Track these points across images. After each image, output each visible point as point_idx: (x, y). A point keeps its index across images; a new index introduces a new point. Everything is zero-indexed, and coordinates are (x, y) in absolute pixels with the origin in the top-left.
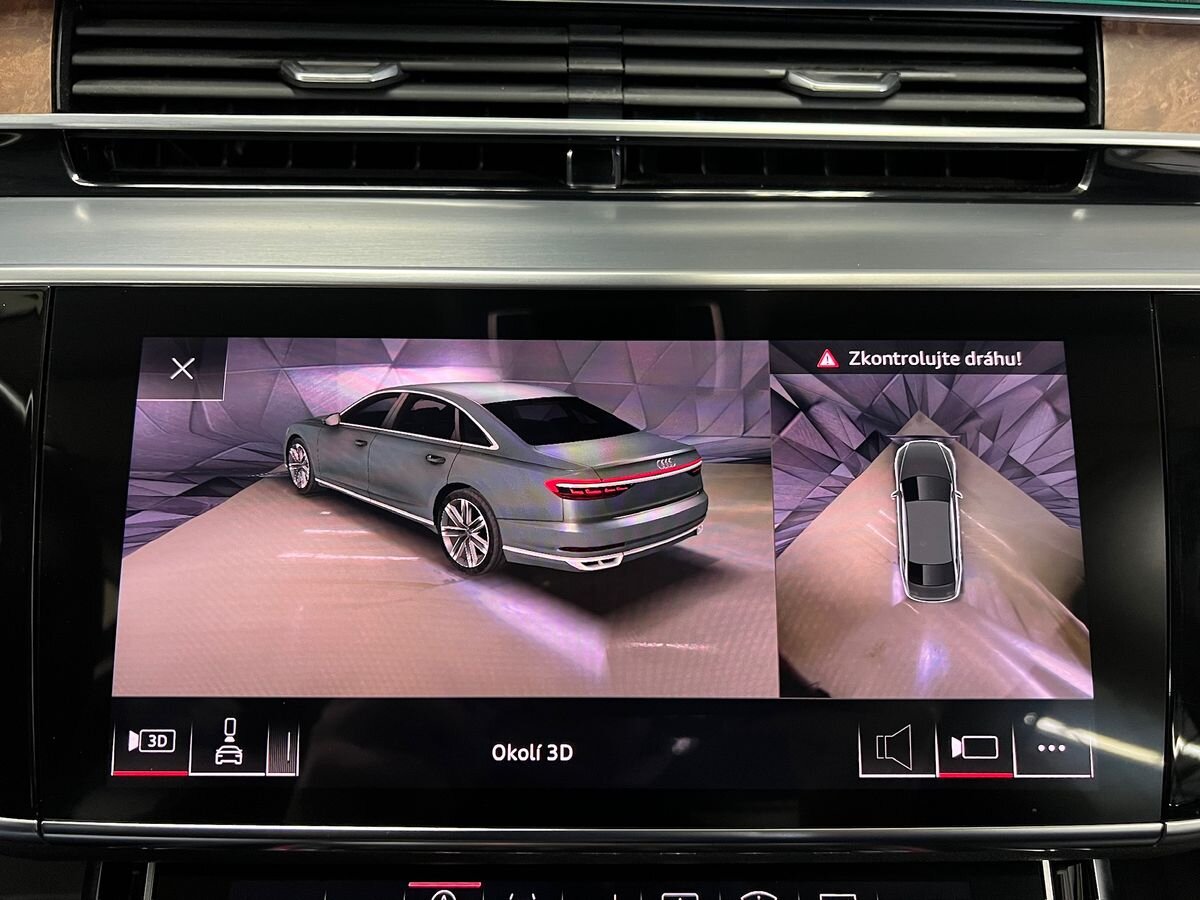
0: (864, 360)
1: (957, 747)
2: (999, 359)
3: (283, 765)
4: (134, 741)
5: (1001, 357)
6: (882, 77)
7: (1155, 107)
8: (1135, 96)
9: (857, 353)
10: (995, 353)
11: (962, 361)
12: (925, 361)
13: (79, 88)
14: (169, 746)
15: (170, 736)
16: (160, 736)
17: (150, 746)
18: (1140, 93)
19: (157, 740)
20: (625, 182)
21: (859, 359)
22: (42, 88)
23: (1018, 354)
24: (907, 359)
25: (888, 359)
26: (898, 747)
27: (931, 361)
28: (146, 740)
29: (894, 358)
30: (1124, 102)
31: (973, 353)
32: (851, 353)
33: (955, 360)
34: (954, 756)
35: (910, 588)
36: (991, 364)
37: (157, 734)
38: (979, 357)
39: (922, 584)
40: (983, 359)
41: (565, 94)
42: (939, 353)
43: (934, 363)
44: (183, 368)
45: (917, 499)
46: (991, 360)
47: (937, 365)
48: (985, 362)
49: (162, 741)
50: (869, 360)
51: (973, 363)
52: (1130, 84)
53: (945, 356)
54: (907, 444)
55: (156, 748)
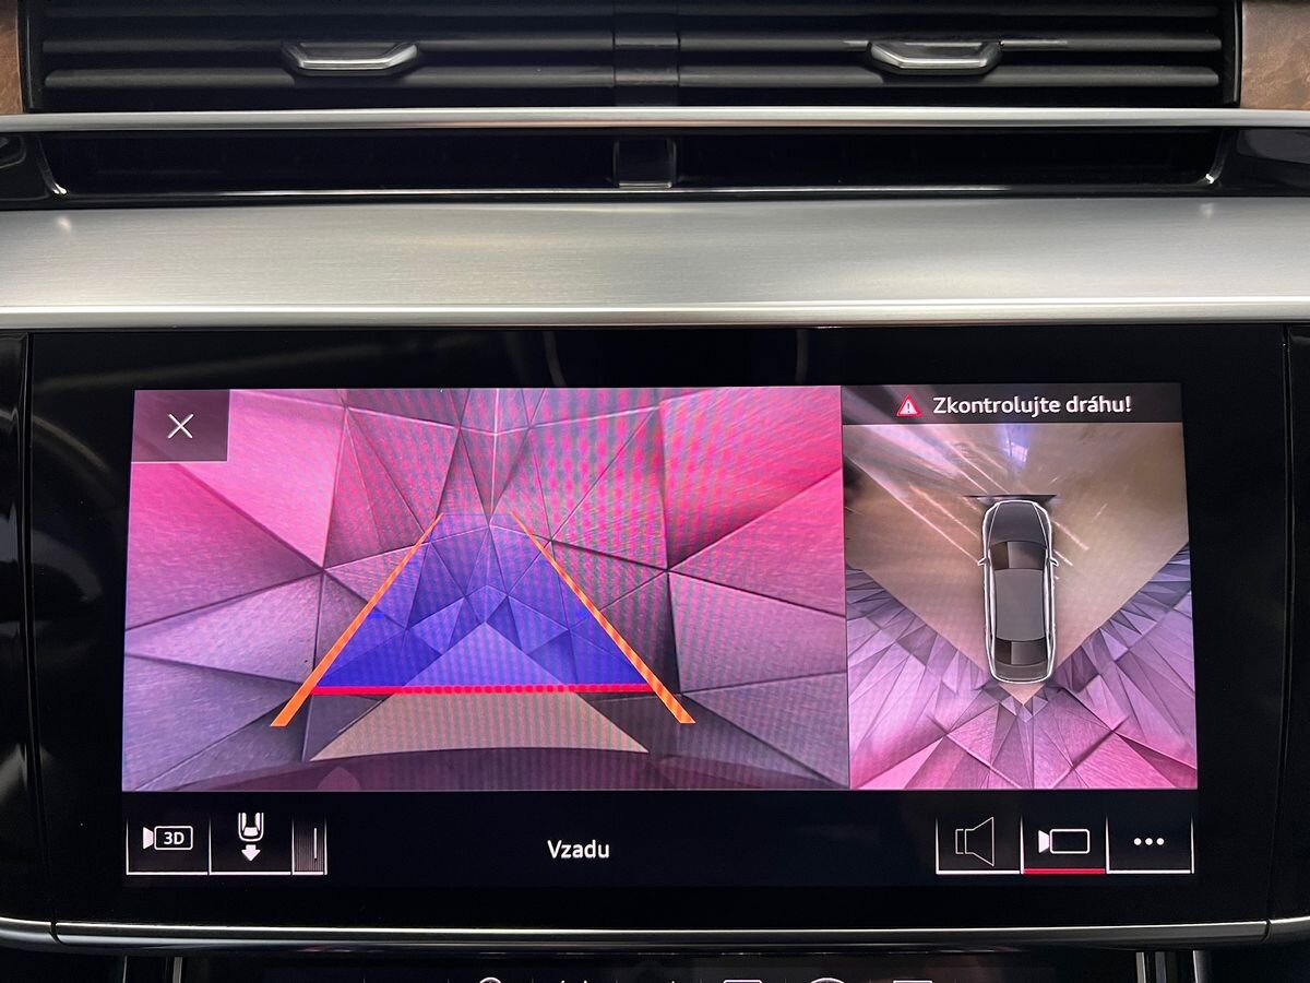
0: (951, 408)
1: (1045, 841)
2: (1105, 405)
3: (310, 862)
4: (148, 838)
5: (1108, 402)
6: (982, 48)
7: (1300, 80)
8: (1278, 67)
9: (943, 399)
10: (1101, 398)
11: (1063, 407)
12: (1020, 408)
13: (53, 80)
14: (187, 843)
15: (187, 832)
16: (176, 833)
17: (166, 843)
18: (1282, 62)
19: (173, 837)
20: (681, 179)
21: (945, 406)
22: (10, 84)
23: (1128, 398)
24: (999, 406)
25: (978, 406)
26: (979, 841)
27: (1027, 408)
28: (161, 838)
29: (985, 405)
30: (1264, 75)
31: (1075, 398)
32: (936, 399)
33: (1055, 406)
34: (1040, 851)
35: (997, 668)
36: (1096, 410)
37: (173, 831)
38: (1082, 403)
39: (1010, 663)
40: (1087, 405)
41: (612, 76)
42: (1036, 398)
43: (1030, 410)
44: (181, 426)
45: (1007, 567)
46: (1096, 406)
47: (1033, 412)
48: (1089, 409)
49: (179, 839)
50: (957, 407)
51: (1076, 410)
52: (1271, 53)
53: (1043, 402)
54: (998, 504)
55: (173, 845)
